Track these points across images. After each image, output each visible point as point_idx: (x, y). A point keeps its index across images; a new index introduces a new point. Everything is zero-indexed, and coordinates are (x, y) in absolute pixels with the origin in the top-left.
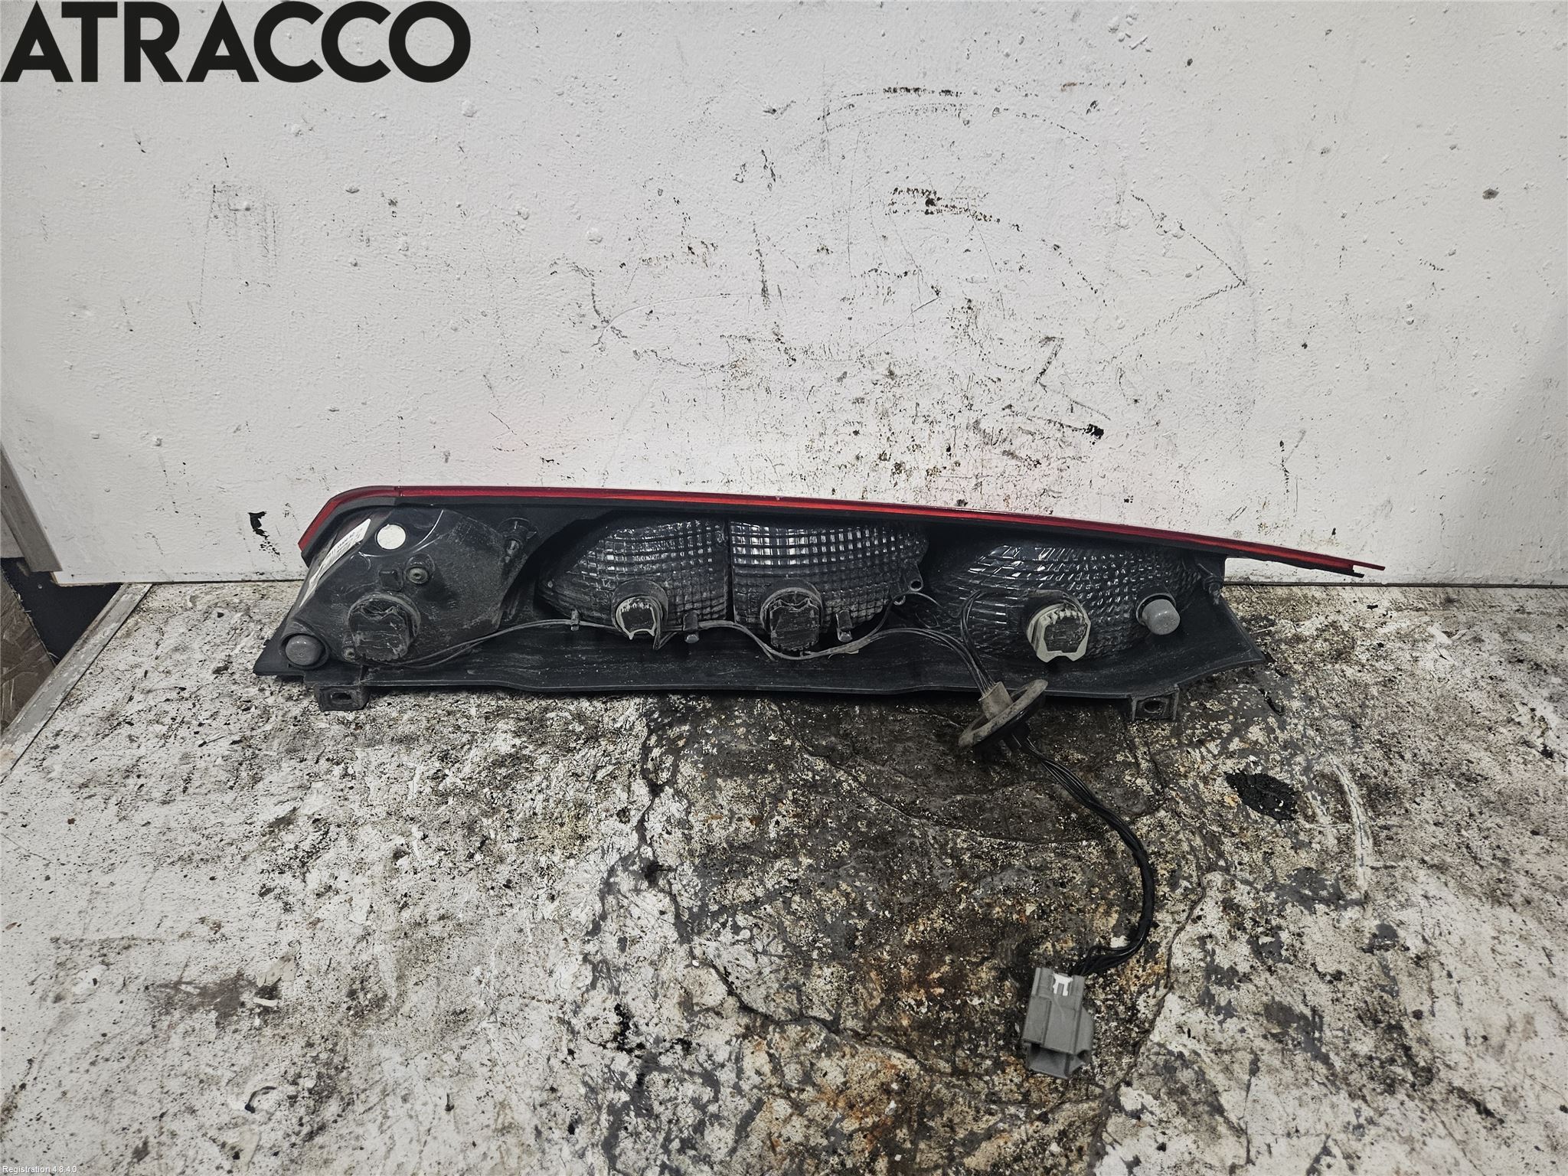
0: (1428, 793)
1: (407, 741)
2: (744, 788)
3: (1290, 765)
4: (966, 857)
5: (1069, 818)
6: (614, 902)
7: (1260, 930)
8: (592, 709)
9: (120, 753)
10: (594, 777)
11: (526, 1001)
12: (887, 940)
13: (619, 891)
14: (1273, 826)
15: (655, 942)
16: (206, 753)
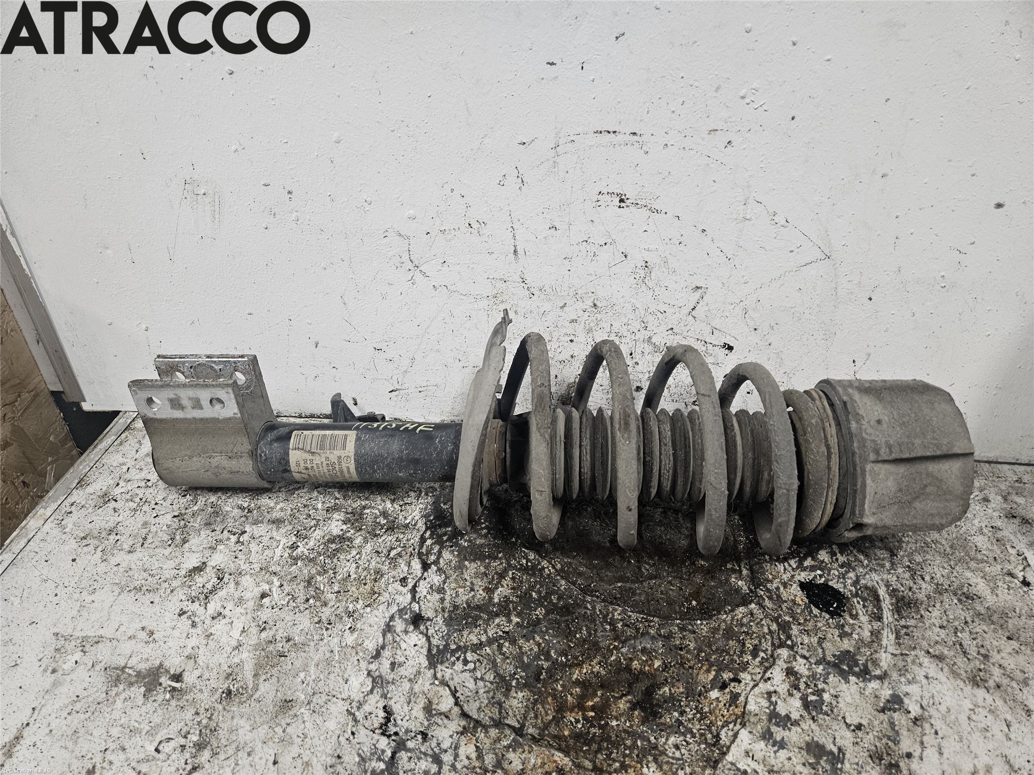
0: (938, 605)
1: (278, 522)
2: (482, 568)
3: (844, 578)
4: (619, 625)
5: (691, 604)
6: (391, 638)
7: (810, 690)
8: (392, 509)
9: (107, 519)
10: (389, 555)
11: (330, 698)
12: (562, 677)
13: (395, 631)
14: (827, 620)
15: (413, 666)
16: (157, 522)
